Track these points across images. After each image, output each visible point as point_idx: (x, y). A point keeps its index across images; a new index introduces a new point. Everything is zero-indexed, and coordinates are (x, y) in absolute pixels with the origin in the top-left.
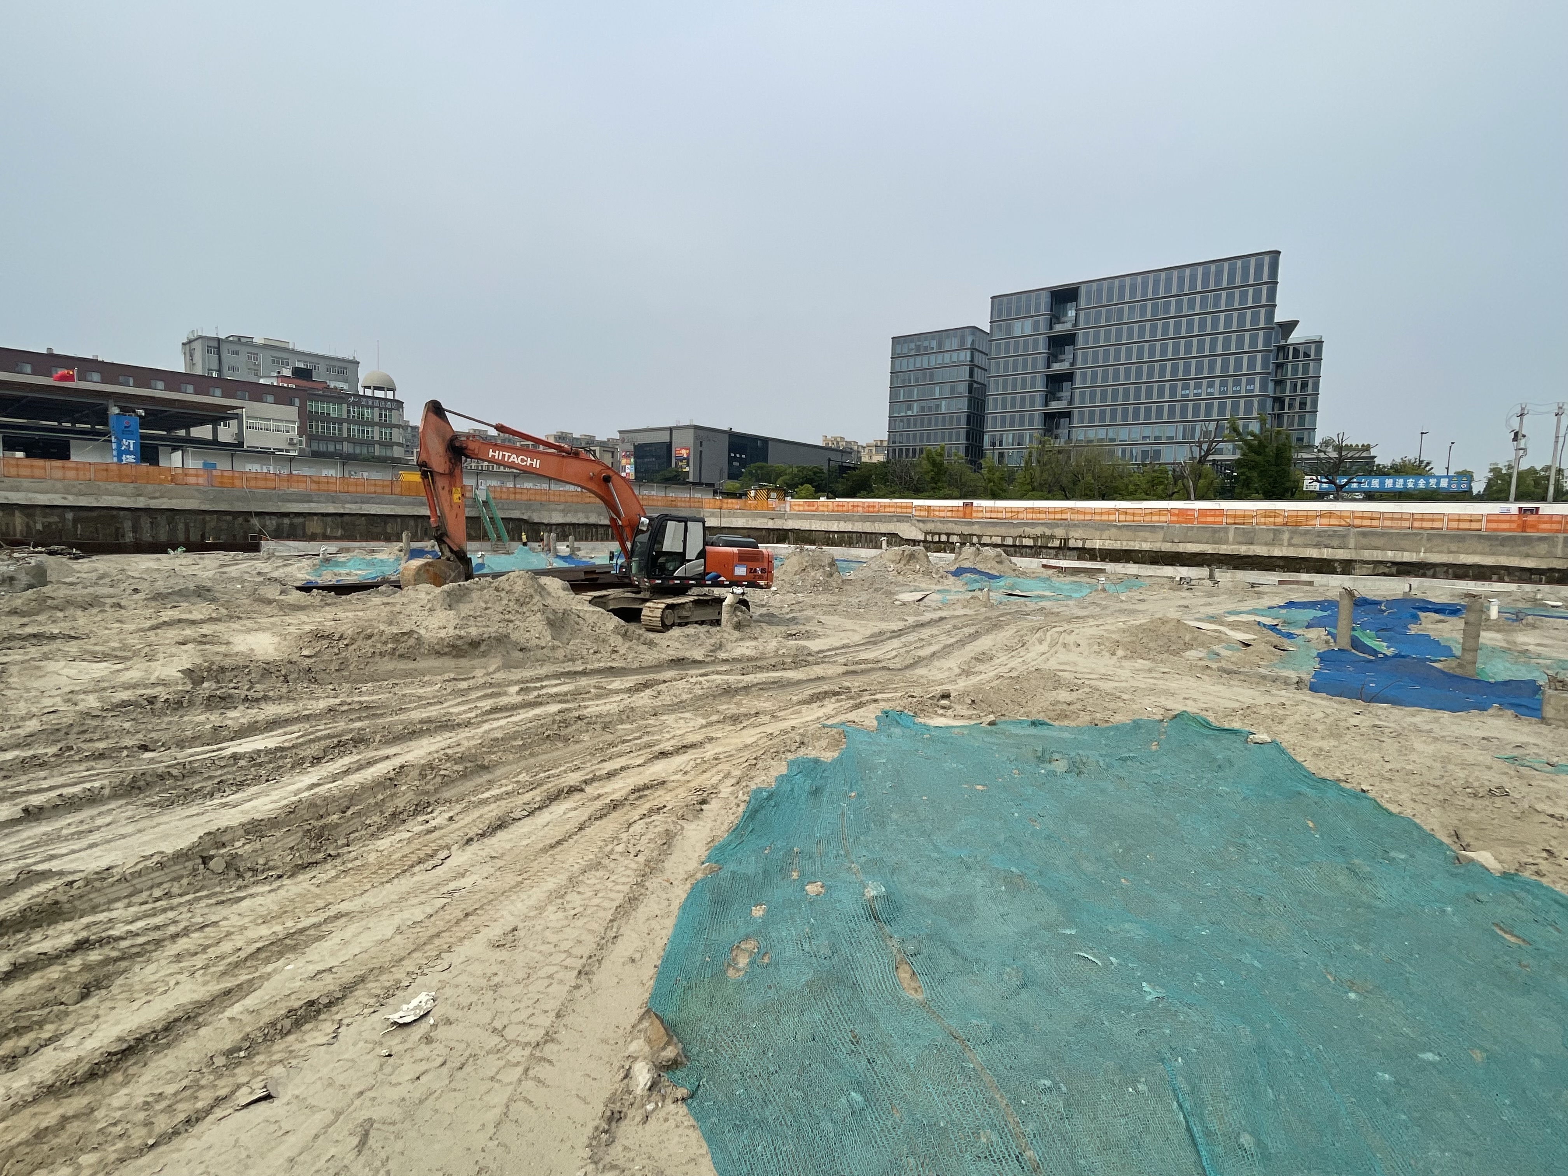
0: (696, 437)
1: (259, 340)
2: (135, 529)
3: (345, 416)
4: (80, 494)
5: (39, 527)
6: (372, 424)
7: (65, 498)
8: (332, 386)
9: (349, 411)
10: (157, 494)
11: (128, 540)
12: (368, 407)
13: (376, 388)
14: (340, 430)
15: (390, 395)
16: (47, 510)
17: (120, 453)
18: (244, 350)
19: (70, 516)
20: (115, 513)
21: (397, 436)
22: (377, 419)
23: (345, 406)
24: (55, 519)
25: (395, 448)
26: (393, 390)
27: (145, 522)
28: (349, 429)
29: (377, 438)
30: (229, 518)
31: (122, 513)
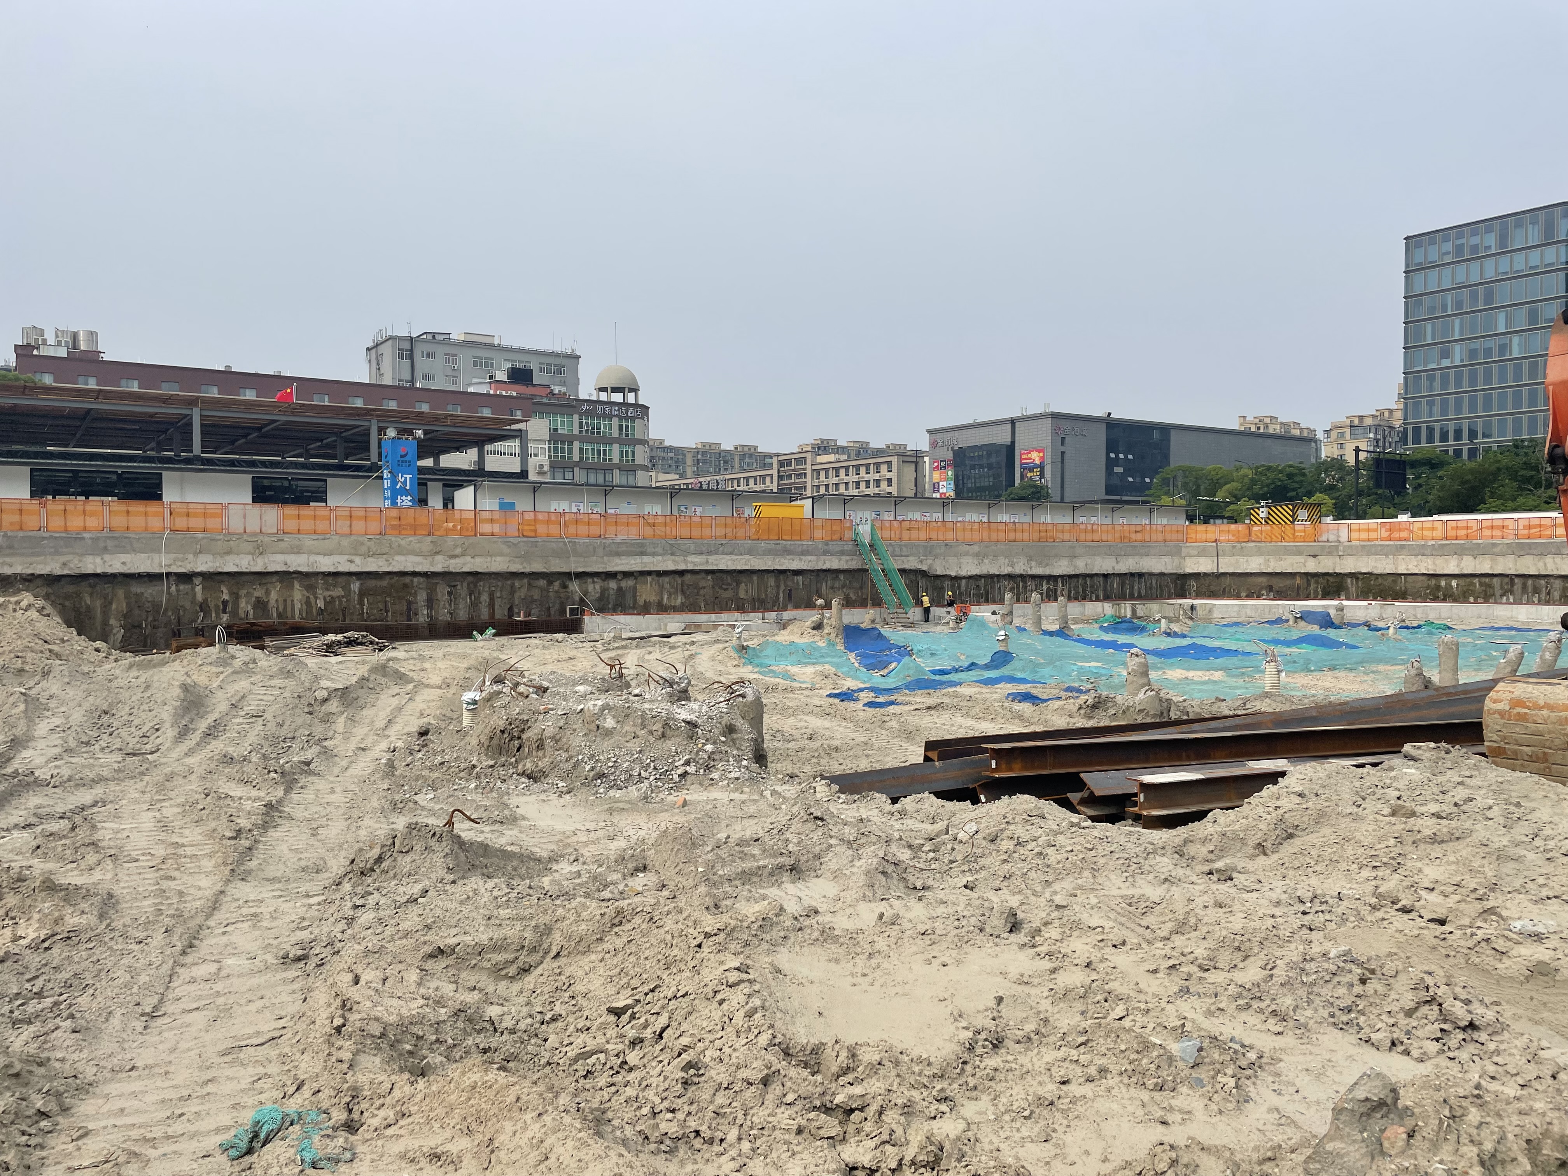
0: (1055, 431)
1: (457, 335)
2: (430, 603)
3: (576, 431)
4: (369, 554)
5: (321, 604)
6: (611, 441)
7: (351, 561)
8: (556, 392)
9: (581, 424)
10: (458, 551)
11: (421, 620)
12: (604, 417)
13: (615, 390)
14: (570, 451)
15: (631, 398)
16: (330, 580)
17: (396, 493)
18: (440, 351)
19: (355, 586)
20: (407, 580)
21: (641, 456)
22: (615, 434)
23: (576, 417)
24: (338, 592)
25: (639, 473)
26: (635, 390)
27: (442, 591)
28: (581, 450)
29: (616, 460)
30: (542, 583)
31: (416, 580)
